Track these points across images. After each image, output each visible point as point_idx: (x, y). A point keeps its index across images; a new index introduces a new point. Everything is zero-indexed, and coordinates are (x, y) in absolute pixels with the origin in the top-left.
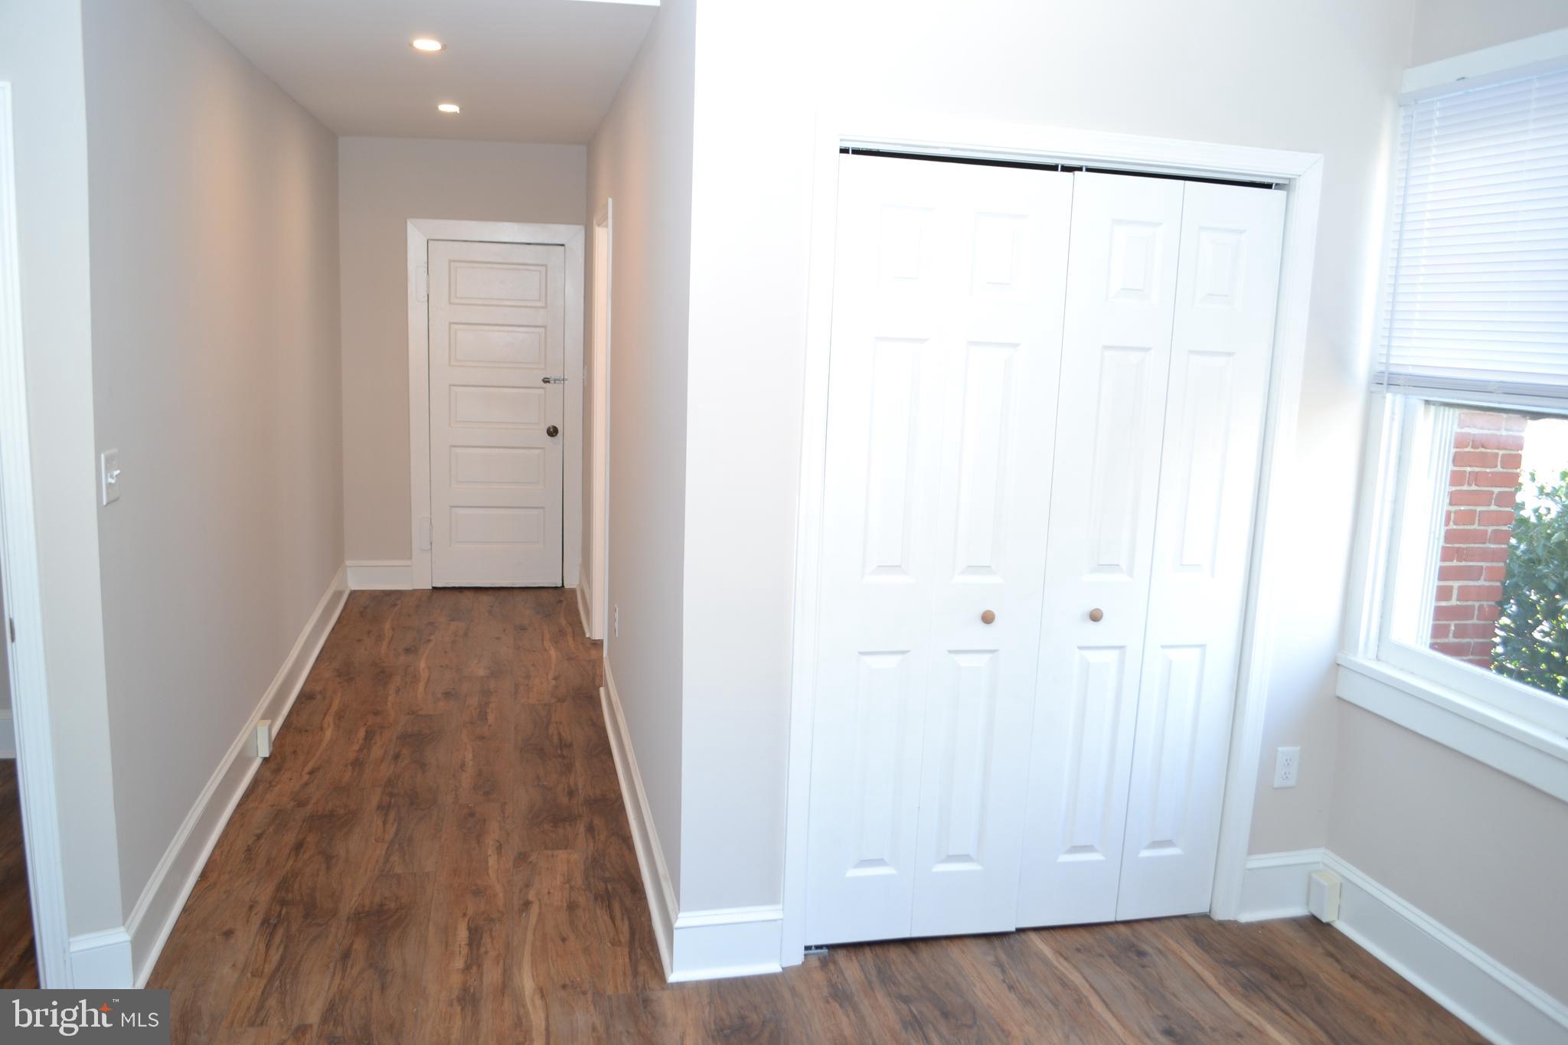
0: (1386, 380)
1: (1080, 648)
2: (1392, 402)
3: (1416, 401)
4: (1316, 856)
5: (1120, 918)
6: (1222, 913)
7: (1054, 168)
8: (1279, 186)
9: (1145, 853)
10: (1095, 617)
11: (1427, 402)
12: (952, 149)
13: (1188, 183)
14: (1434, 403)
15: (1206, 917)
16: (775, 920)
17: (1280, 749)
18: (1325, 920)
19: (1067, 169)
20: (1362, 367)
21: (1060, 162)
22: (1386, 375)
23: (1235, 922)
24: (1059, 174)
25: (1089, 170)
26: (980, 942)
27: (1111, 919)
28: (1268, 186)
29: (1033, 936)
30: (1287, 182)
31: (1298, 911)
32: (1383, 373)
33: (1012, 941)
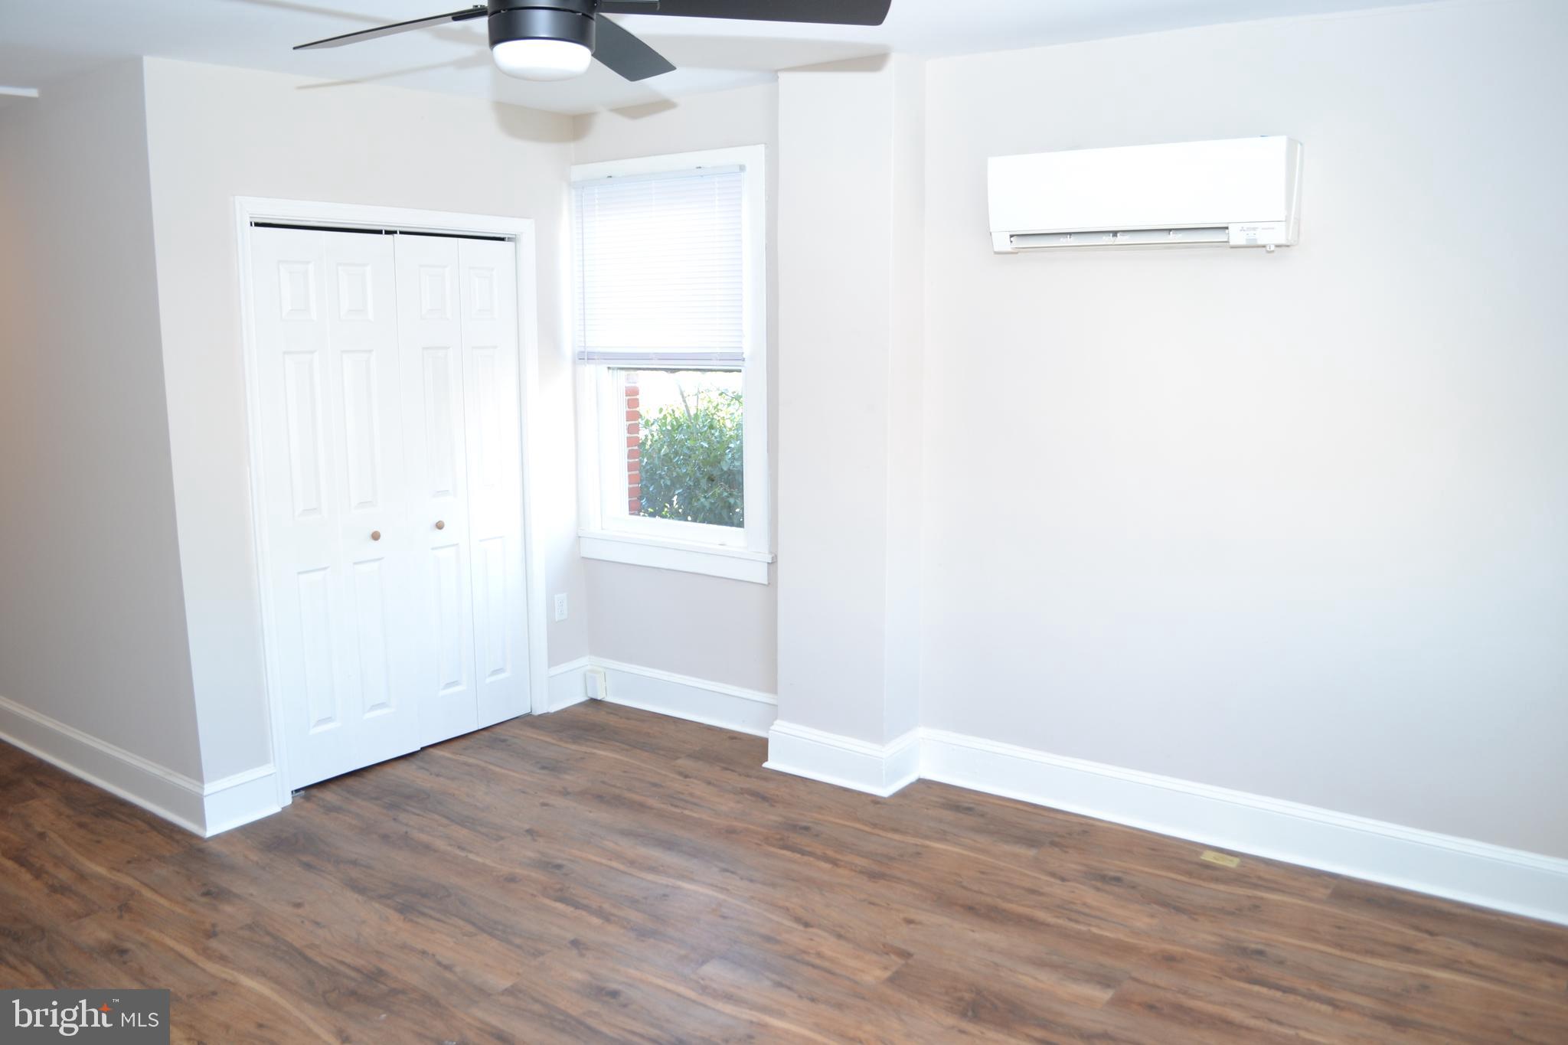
0: (585, 357)
1: (433, 549)
2: (589, 370)
3: (603, 368)
4: (585, 662)
5: (480, 728)
6: (538, 711)
7: (379, 232)
8: (510, 239)
9: (488, 680)
10: (440, 526)
11: (609, 368)
12: (319, 222)
13: (460, 239)
14: (613, 369)
15: (529, 715)
16: (271, 774)
17: (556, 596)
18: (599, 698)
19: (388, 232)
20: (568, 350)
21: (384, 229)
22: (586, 354)
23: (548, 713)
24: (383, 236)
25: (401, 233)
26: (402, 761)
27: (476, 729)
28: (502, 239)
29: (431, 750)
30: (514, 236)
31: (581, 698)
32: (584, 352)
33: (421, 756)
